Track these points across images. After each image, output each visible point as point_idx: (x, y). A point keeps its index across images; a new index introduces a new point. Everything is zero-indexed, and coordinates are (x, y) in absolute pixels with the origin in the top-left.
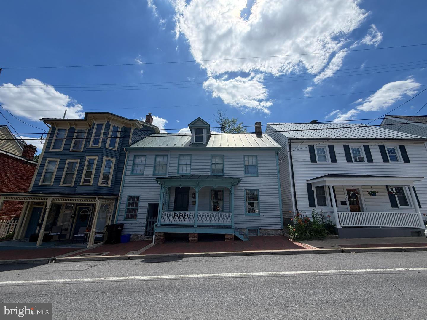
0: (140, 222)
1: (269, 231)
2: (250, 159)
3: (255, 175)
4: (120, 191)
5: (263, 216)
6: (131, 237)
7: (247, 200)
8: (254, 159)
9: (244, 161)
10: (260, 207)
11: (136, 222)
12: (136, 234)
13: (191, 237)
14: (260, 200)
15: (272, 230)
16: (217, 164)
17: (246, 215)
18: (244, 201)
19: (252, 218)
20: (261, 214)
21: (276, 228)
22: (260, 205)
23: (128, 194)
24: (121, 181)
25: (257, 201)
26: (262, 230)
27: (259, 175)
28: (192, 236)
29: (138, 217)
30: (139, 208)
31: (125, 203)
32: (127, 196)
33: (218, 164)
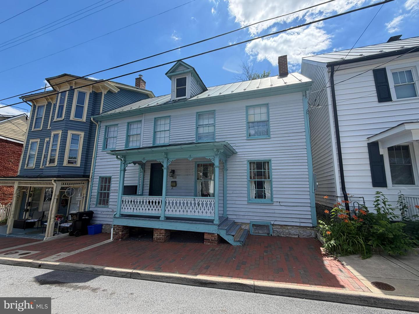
0: (112, 210)
1: (289, 228)
2: (257, 111)
3: (265, 137)
4: (91, 172)
5: (278, 204)
6: (103, 227)
7: (251, 178)
8: (264, 110)
9: (247, 115)
10: (274, 189)
11: (108, 210)
12: (108, 224)
13: (156, 235)
14: (273, 177)
15: (294, 227)
16: (205, 126)
17: (250, 202)
18: (246, 180)
19: (259, 207)
20: (275, 200)
21: (302, 225)
22: (274, 186)
23: (100, 175)
24: (92, 159)
25: (269, 178)
26: (278, 227)
27: (272, 136)
28: (157, 233)
29: (110, 203)
30: (111, 191)
31: (97, 185)
32: (98, 177)
33: (207, 126)
